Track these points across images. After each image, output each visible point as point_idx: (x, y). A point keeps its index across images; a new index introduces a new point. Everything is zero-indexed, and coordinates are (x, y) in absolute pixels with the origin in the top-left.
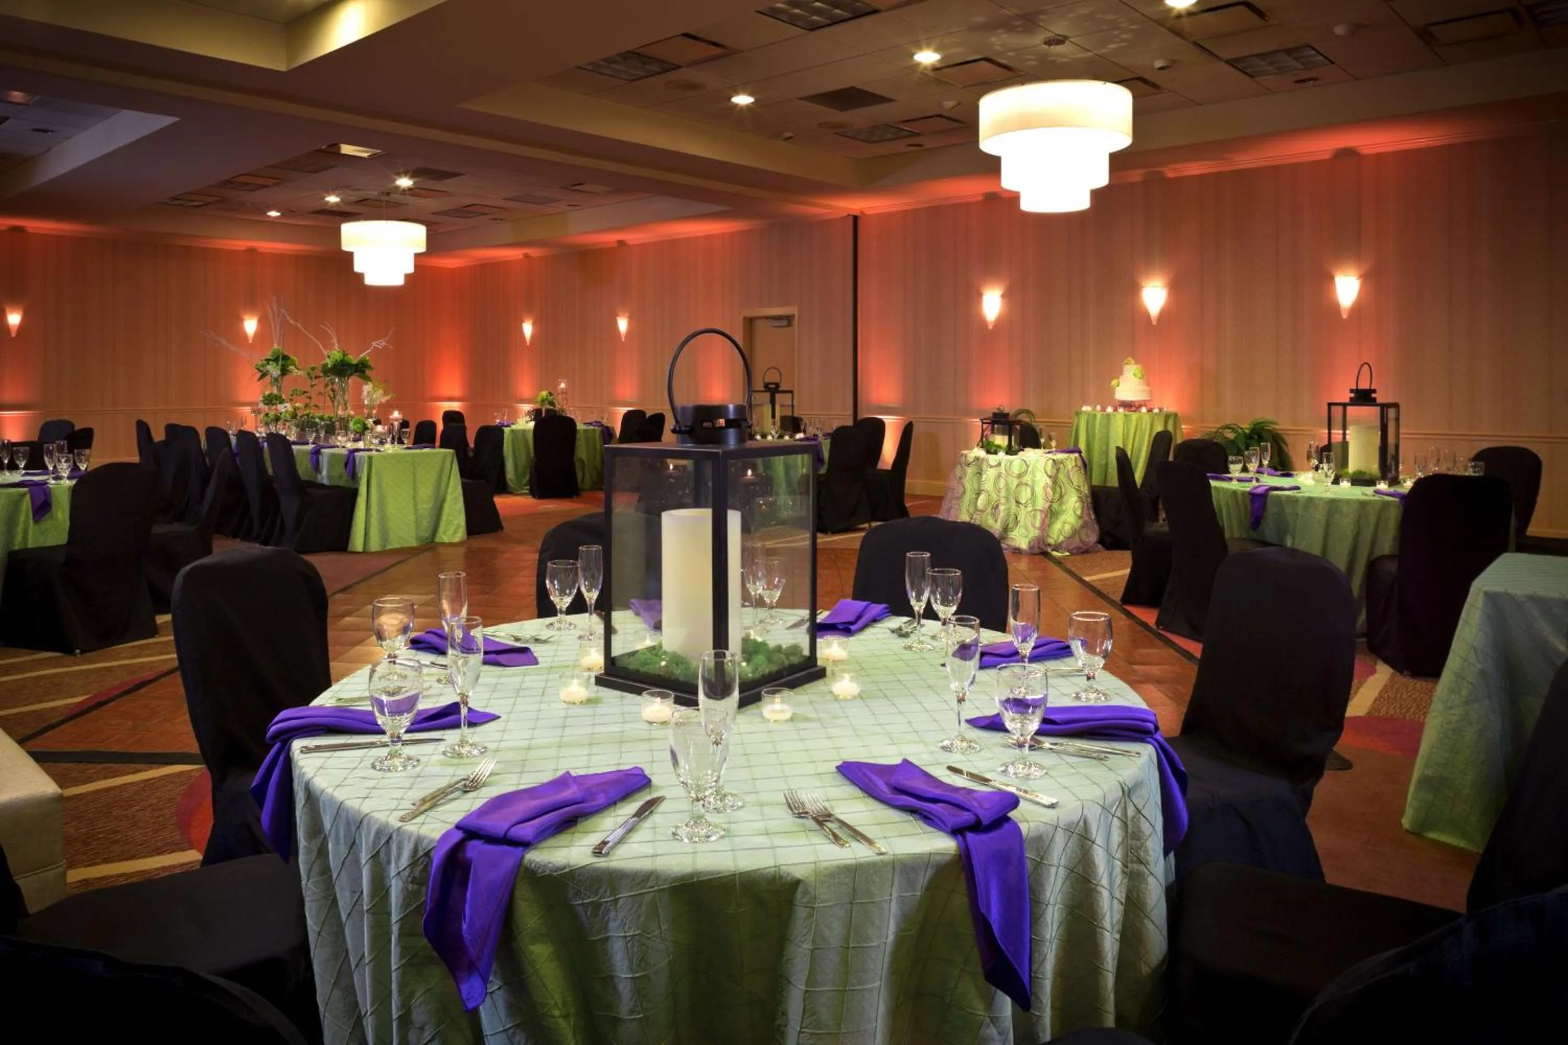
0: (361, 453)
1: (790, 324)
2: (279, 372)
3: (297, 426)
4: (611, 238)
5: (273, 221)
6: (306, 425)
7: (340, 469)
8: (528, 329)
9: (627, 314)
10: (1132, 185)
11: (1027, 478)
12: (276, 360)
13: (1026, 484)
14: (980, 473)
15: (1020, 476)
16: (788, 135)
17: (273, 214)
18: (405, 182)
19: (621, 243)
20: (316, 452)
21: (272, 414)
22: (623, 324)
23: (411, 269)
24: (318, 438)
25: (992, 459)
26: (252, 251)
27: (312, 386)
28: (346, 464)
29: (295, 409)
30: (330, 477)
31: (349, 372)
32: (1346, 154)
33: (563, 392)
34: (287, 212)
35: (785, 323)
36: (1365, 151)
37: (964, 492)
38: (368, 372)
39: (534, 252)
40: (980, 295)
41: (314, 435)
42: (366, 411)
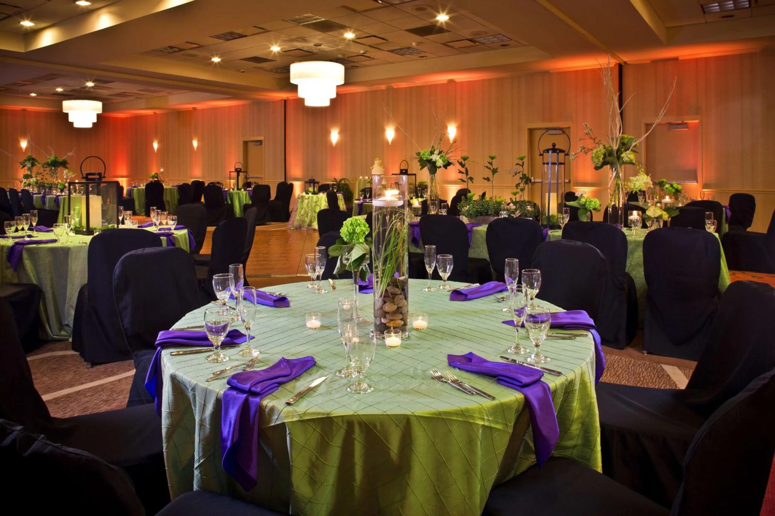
0: (61, 197)
1: (261, 144)
2: (30, 165)
3: (37, 187)
4: (191, 106)
5: (33, 98)
6: (40, 185)
7: (53, 203)
8: (156, 145)
9: (197, 139)
10: (383, 91)
11: (319, 203)
12: (29, 160)
13: (318, 205)
14: (303, 202)
15: (316, 202)
16: (243, 71)
17: (33, 95)
18: (90, 84)
19: (194, 109)
20: (44, 197)
21: (27, 182)
22: (195, 143)
23: (95, 121)
24: (45, 192)
25: (307, 196)
26: (24, 110)
27: (44, 171)
28: (55, 201)
29: (37, 180)
30: (49, 206)
31: (58, 165)
32: (451, 82)
33: (162, 173)
34: (39, 94)
35: (259, 143)
36: (457, 81)
37: (298, 209)
38: (67, 165)
39: (157, 111)
40: (330, 133)
41: (44, 191)
42: (65, 180)
